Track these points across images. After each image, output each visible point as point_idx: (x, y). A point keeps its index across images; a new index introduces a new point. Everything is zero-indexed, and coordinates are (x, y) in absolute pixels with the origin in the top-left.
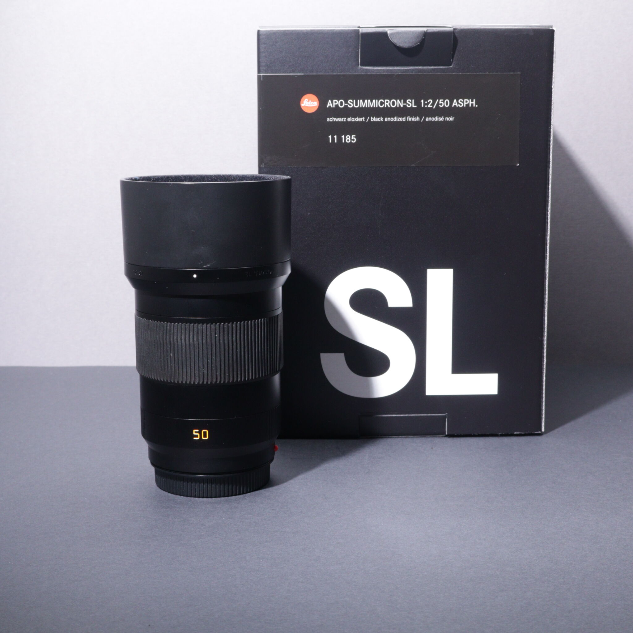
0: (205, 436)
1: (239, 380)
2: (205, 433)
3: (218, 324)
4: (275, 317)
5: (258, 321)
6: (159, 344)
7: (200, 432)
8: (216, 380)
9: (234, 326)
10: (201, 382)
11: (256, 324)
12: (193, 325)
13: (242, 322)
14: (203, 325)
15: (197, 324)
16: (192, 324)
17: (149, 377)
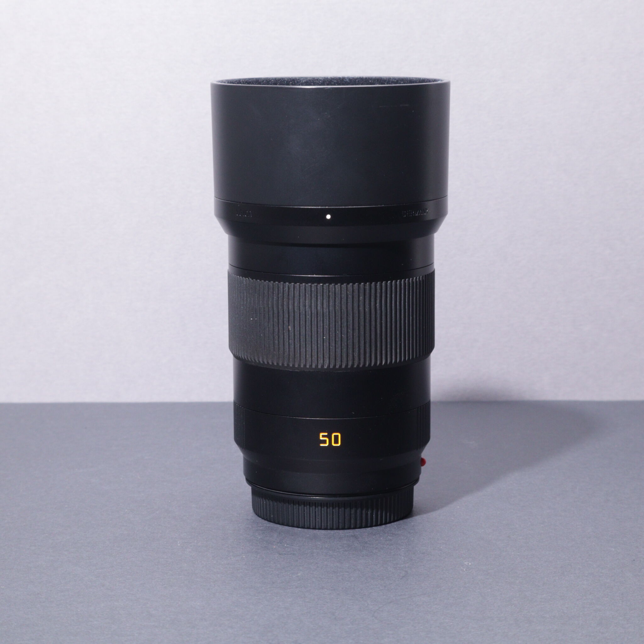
0: (336, 442)
1: (383, 363)
2: (336, 437)
3: (356, 284)
4: (427, 276)
5: (409, 281)
6: (271, 313)
7: (329, 437)
8: (353, 362)
9: (378, 287)
10: (332, 365)
11: (403, 285)
12: (323, 286)
13: (389, 282)
14: (336, 286)
15: (327, 284)
16: (321, 284)
17: (255, 360)
